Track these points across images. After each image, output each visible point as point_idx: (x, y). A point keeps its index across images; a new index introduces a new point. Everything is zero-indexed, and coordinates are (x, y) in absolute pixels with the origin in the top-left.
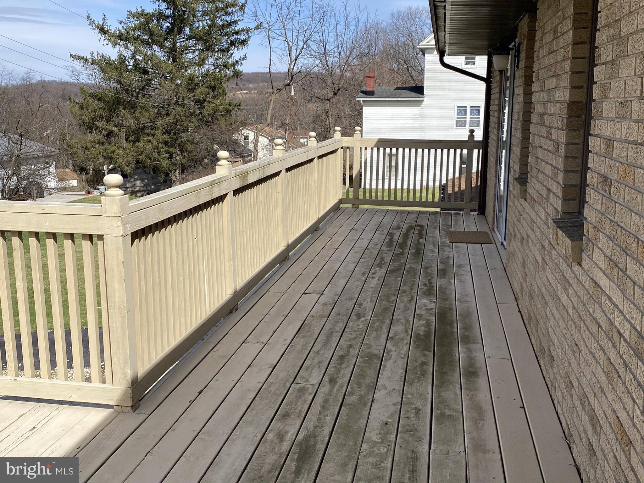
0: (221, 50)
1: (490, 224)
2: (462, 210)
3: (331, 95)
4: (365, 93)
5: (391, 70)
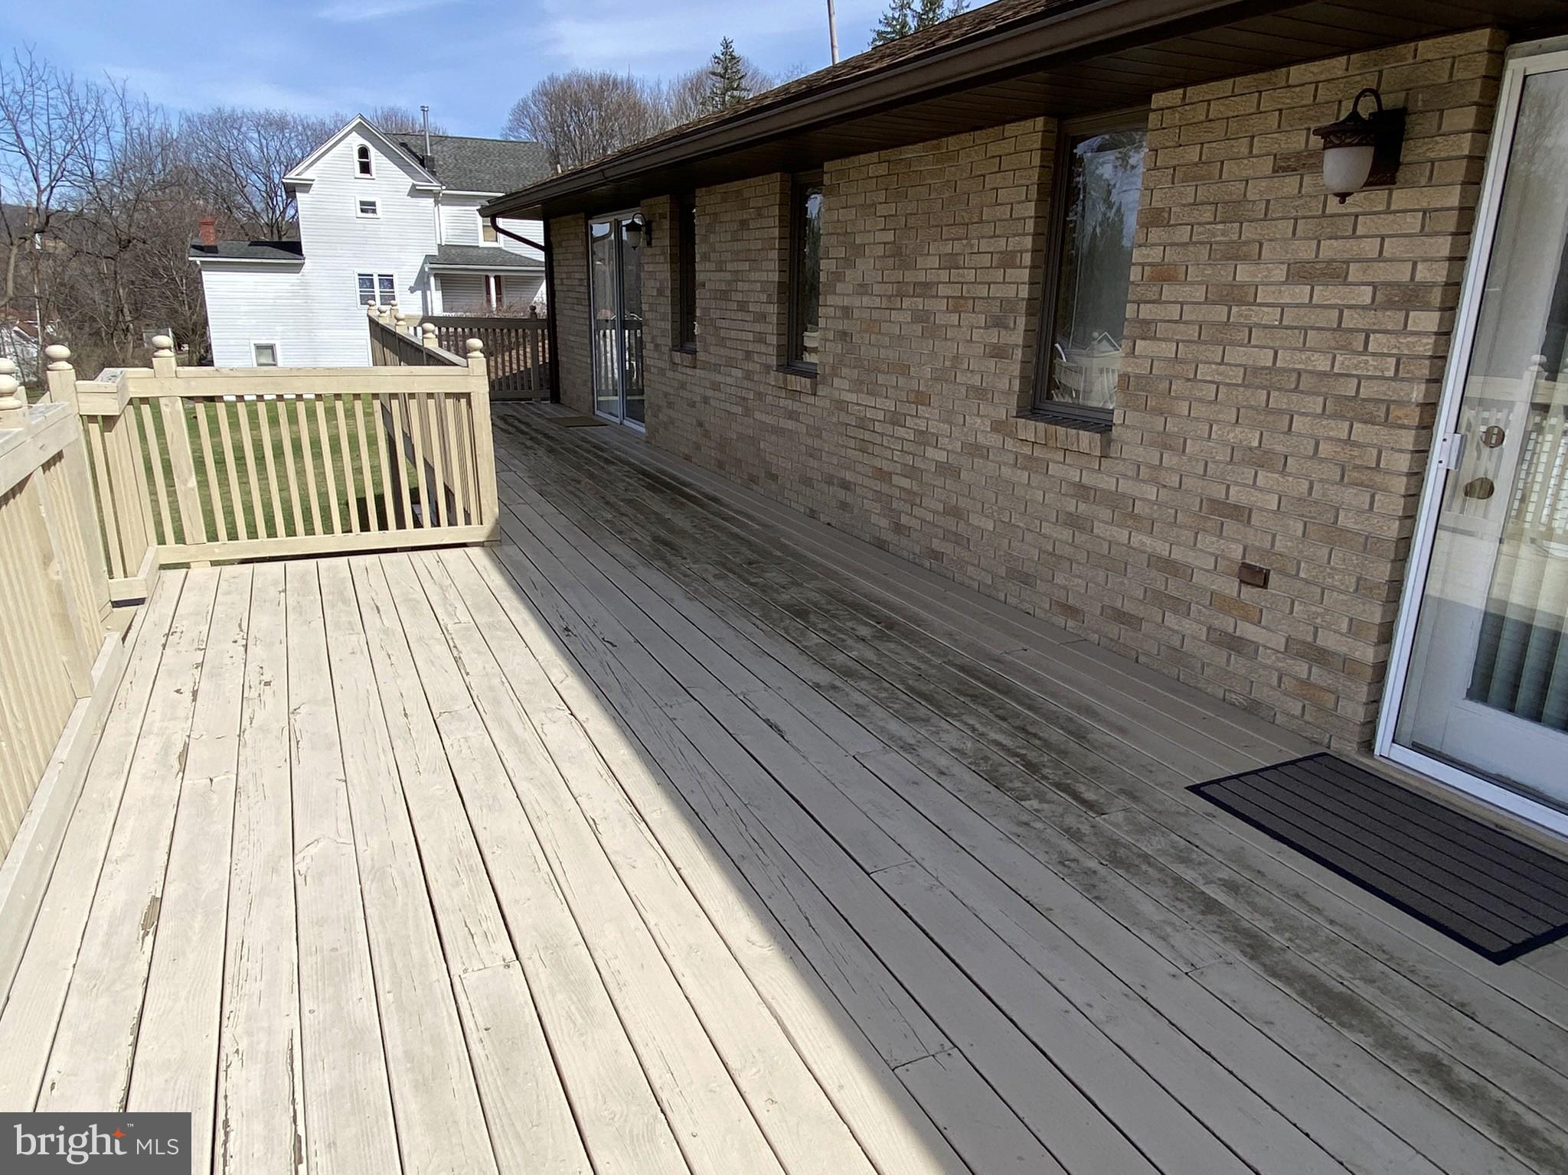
4: (200, 248)
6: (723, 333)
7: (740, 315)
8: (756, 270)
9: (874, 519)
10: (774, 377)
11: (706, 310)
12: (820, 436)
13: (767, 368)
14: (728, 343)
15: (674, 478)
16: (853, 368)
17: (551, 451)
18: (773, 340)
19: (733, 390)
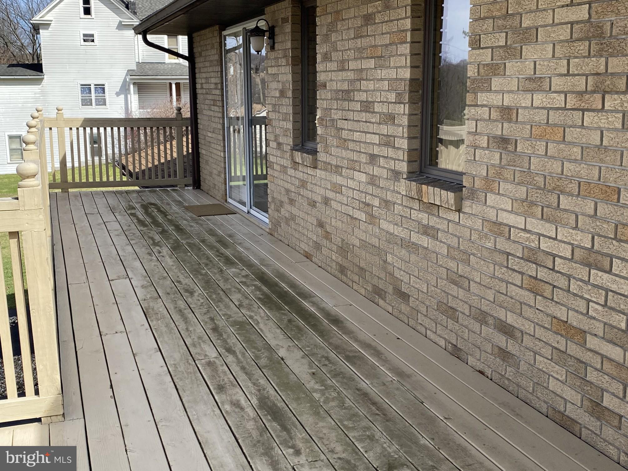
6: (345, 134)
7: (364, 116)
8: (381, 67)
9: (553, 385)
10: (403, 186)
11: (328, 110)
12: (467, 262)
13: (396, 174)
14: (351, 145)
15: (293, 285)
16: (518, 184)
17: (176, 247)
18: (404, 144)
19: (356, 195)
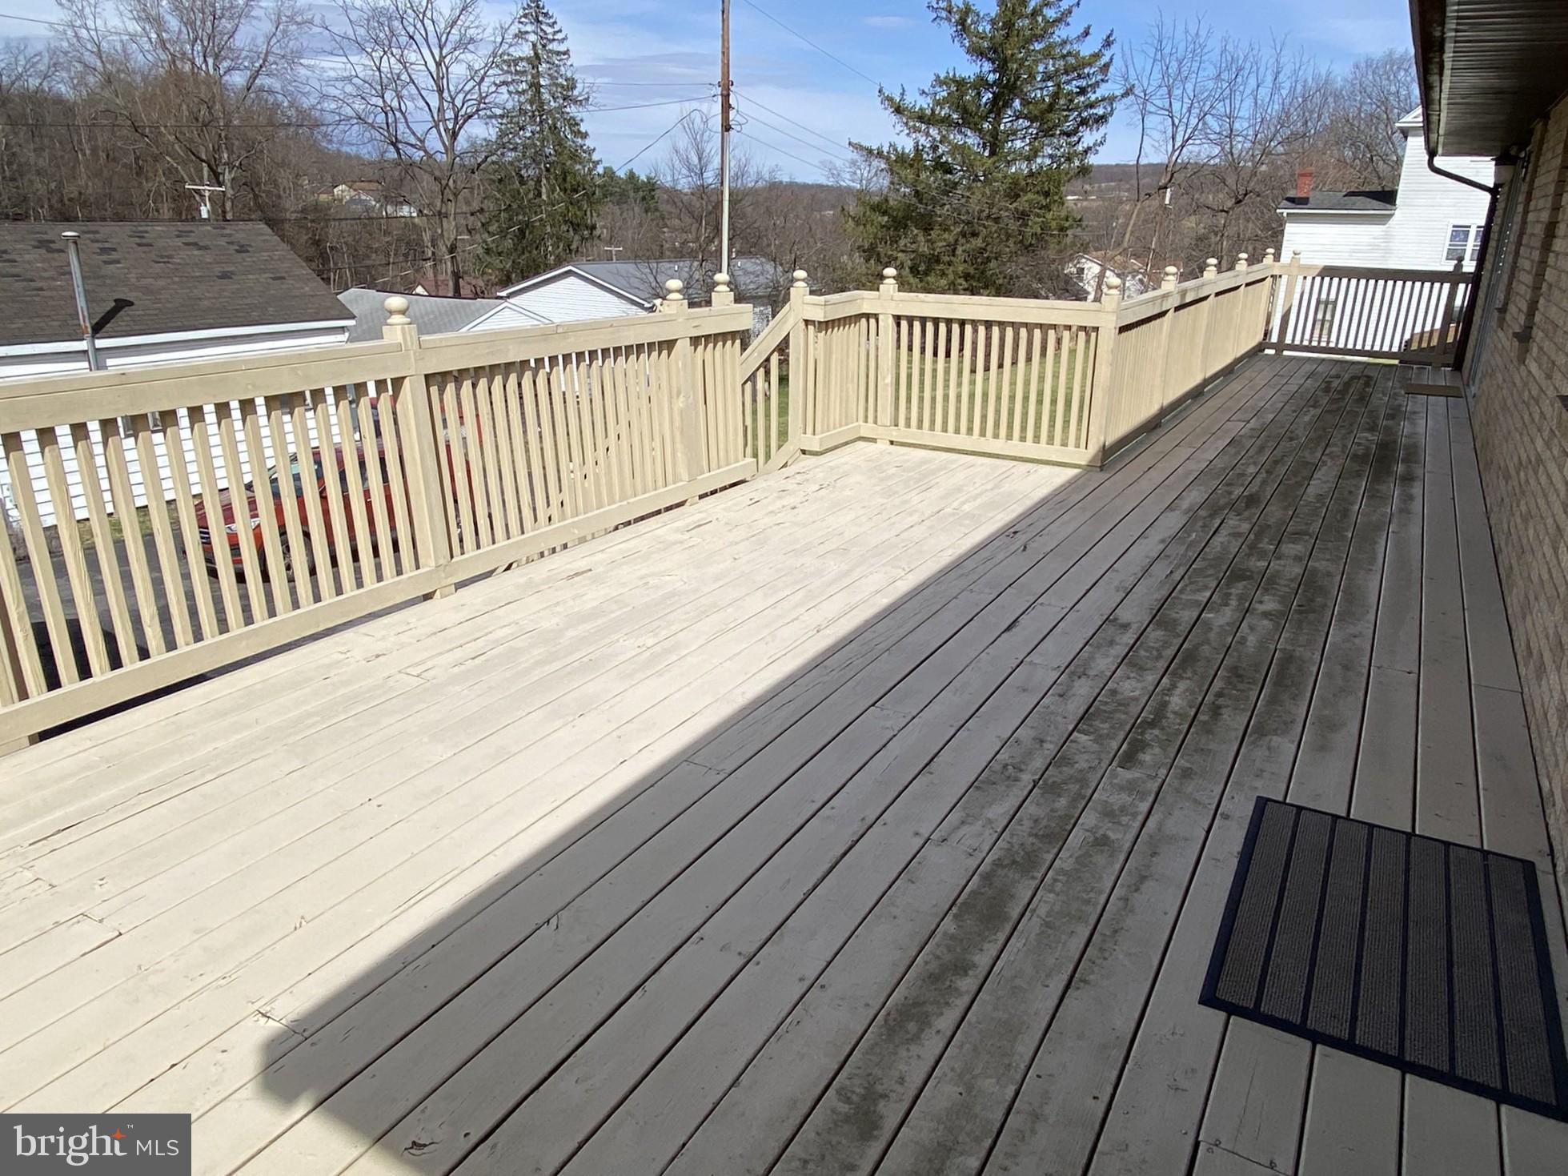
0: (1064, 133)
1: (1465, 379)
2: (1430, 364)
3: (1230, 203)
4: (1292, 200)
5: (1341, 161)
